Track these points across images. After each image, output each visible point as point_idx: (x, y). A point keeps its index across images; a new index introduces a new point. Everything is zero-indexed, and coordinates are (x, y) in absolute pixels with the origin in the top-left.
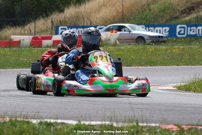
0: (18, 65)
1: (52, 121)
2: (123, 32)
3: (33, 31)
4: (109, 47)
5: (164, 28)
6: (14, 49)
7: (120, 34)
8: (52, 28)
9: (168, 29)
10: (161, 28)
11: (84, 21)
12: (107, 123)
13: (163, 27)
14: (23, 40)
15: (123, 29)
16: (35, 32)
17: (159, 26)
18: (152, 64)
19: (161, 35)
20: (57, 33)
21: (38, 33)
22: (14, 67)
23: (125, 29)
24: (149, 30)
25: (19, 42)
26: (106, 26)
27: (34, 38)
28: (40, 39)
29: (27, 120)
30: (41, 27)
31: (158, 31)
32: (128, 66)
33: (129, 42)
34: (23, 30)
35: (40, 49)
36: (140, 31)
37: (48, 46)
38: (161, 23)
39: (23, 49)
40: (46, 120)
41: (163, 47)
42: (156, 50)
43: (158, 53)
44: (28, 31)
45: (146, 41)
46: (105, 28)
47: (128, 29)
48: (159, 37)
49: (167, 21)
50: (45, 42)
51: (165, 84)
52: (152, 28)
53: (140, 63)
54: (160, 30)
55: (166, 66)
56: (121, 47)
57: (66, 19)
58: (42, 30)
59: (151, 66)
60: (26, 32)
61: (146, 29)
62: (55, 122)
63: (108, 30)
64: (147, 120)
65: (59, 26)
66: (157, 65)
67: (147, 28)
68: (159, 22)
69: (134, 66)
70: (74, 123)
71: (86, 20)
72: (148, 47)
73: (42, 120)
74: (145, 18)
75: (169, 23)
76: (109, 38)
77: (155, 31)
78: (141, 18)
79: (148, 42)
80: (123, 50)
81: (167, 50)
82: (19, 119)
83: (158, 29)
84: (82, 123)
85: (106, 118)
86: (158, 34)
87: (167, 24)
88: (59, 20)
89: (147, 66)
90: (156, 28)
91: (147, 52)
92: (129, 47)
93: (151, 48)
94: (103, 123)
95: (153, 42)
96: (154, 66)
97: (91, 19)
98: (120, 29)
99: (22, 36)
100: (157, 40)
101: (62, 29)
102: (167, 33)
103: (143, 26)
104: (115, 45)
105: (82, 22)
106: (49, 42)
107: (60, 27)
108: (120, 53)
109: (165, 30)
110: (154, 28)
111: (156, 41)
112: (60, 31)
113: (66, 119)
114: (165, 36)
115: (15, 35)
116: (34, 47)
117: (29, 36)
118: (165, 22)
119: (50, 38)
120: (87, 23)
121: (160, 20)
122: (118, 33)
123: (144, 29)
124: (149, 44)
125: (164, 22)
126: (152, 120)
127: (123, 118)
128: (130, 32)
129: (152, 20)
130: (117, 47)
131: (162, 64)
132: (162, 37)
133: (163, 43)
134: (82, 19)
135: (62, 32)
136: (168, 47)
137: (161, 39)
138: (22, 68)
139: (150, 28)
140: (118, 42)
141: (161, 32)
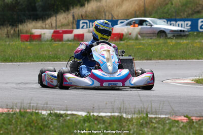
0: (37, 58)
1: (62, 112)
2: (144, 26)
3: (54, 25)
4: (130, 41)
5: (186, 22)
6: (34, 43)
7: (142, 28)
8: (73, 22)
9: (189, 23)
10: (182, 22)
11: (105, 15)
12: (116, 114)
13: (184, 21)
14: (44, 34)
15: (144, 24)
16: (56, 26)
17: (180, 20)
18: (172, 58)
19: (182, 29)
20: (78, 27)
21: (59, 27)
22: (33, 61)
23: (147, 23)
24: (171, 24)
25: (40, 36)
26: (127, 20)
27: (55, 32)
28: (61, 33)
29: (37, 111)
30: (62, 20)
31: (180, 25)
32: (147, 60)
33: (151, 36)
34: (44, 23)
35: (60, 43)
36: (161, 25)
37: (68, 40)
38: (183, 17)
39: (43, 42)
40: (56, 111)
41: (184, 41)
42: (177, 44)
43: (179, 47)
44: (49, 25)
45: (168, 35)
46: (126, 22)
47: (150, 23)
48: (181, 31)
49: (189, 15)
50: (66, 36)
51: (184, 77)
52: (174, 22)
53: (160, 56)
54: (182, 24)
55: (186, 59)
56: (142, 41)
57: (87, 13)
58: (63, 24)
59: (170, 59)
60: (47, 26)
61: (167, 23)
62: (65, 114)
63: (129, 24)
64: (156, 112)
65: (80, 20)
66: (177, 59)
67: (169, 22)
68: (181, 16)
69: (154, 60)
70: (84, 114)
71: (107, 14)
72: (169, 41)
73: (51, 112)
74: (167, 13)
75: (190, 18)
76: (130, 32)
77: (177, 25)
78: (163, 13)
79: (169, 36)
80: (144, 44)
81: (188, 45)
82: (28, 110)
83: (180, 23)
84: (92, 114)
85: (115, 110)
86: (180, 28)
87: (189, 18)
88: (80, 14)
89: (167, 59)
90: (178, 23)
91: (168, 46)
92: (150, 41)
93: (171, 42)
94: (113, 114)
95: (174, 36)
96: (174, 59)
97: (113, 13)
98: (141, 23)
99: (43, 30)
100: (179, 35)
101: (83, 23)
102: (189, 28)
103: (165, 20)
104: (137, 39)
105: (104, 16)
106: (70, 36)
107: (81, 22)
108: (140, 46)
109: (187, 24)
110: (176, 22)
111: (177, 36)
112: (81, 25)
113: (77, 111)
114: (186, 30)
115: (36, 29)
116: (55, 41)
117: (50, 30)
118: (187, 16)
119: (71, 32)
120: (109, 18)
121: (182, 14)
122: (140, 27)
123: (166, 23)
124: (170, 38)
125: (185, 16)
126: (164, 112)
127: (133, 110)
128: (151, 26)
129: (174, 14)
130: (137, 41)
131: (182, 58)
132: (184, 31)
133: (184, 37)
134: (104, 13)
135: (84, 26)
136: (190, 41)
137: (182, 33)
138: (42, 61)
139: (172, 22)
140: (139, 36)
141: (183, 26)
